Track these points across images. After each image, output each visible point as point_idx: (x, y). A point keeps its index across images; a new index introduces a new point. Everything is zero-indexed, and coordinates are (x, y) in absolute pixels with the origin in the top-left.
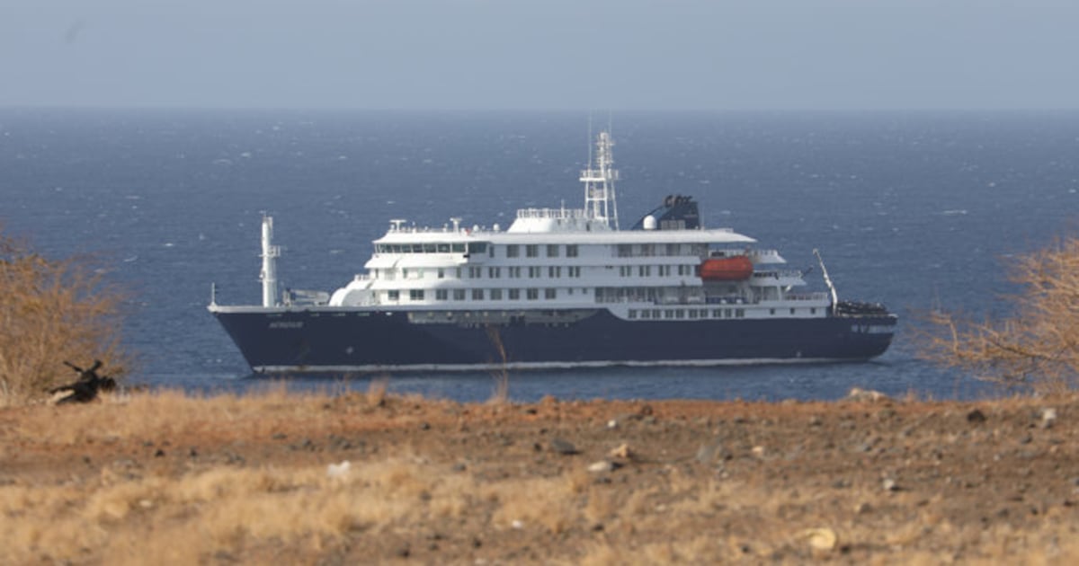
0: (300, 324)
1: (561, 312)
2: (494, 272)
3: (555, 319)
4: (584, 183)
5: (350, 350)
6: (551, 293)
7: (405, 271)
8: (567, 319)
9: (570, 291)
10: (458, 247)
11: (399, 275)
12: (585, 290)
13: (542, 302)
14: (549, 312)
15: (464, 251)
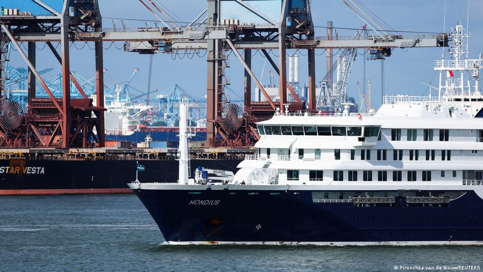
0: (217, 202)
1: (436, 193)
2: (382, 155)
3: (431, 200)
4: (438, 71)
5: (259, 227)
6: (427, 176)
7: (301, 152)
8: (441, 199)
9: (443, 173)
10: (355, 131)
11: (295, 156)
12: (454, 173)
13: (420, 185)
14: (425, 193)
15: (360, 134)
